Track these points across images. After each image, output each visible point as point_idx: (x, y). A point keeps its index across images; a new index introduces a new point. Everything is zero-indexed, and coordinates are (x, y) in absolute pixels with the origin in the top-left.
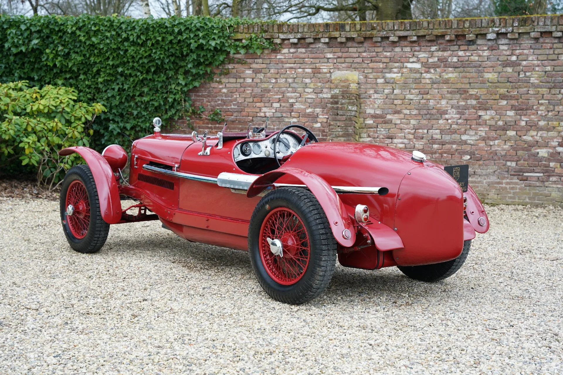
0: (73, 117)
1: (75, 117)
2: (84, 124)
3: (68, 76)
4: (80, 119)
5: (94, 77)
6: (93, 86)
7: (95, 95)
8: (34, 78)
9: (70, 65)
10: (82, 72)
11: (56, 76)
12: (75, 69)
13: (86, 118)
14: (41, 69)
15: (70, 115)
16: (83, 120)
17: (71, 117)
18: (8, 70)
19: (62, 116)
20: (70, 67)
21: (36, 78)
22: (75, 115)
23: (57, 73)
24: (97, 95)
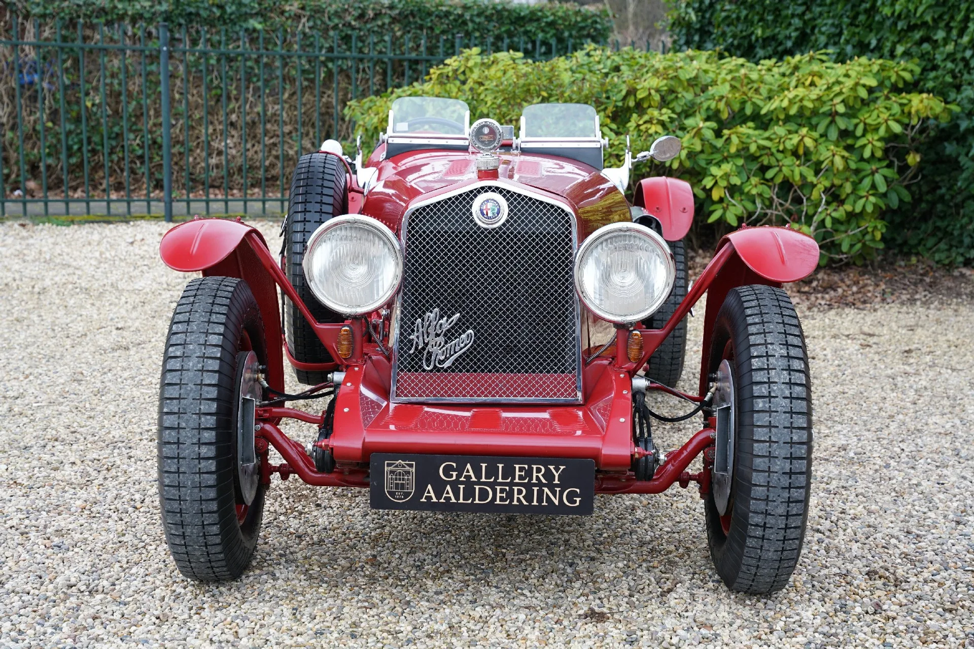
0: (861, 126)
1: (865, 124)
2: (881, 139)
3: (917, 35)
4: (876, 129)
5: (961, 35)
6: (959, 56)
7: (962, 75)
8: (869, 44)
9: (921, 10)
10: (942, 24)
11: (902, 36)
12: (928, 18)
13: (888, 128)
14: (881, 23)
15: (856, 121)
16: (882, 132)
17: (856, 125)
18: (838, 31)
19: (833, 122)
20: (918, 14)
21: (874, 43)
22: (869, 121)
23: (902, 30)
24: (966, 76)
